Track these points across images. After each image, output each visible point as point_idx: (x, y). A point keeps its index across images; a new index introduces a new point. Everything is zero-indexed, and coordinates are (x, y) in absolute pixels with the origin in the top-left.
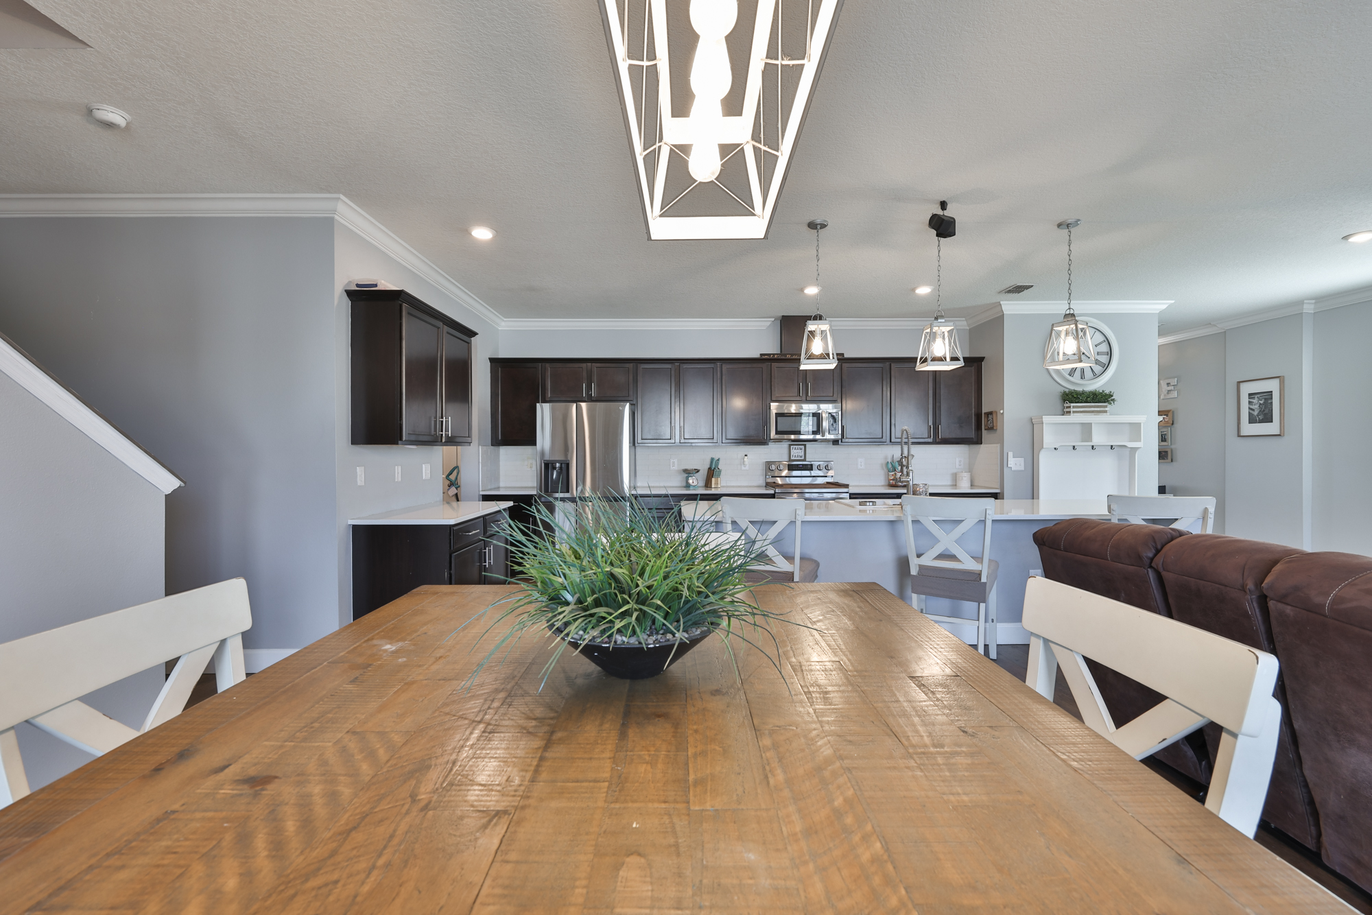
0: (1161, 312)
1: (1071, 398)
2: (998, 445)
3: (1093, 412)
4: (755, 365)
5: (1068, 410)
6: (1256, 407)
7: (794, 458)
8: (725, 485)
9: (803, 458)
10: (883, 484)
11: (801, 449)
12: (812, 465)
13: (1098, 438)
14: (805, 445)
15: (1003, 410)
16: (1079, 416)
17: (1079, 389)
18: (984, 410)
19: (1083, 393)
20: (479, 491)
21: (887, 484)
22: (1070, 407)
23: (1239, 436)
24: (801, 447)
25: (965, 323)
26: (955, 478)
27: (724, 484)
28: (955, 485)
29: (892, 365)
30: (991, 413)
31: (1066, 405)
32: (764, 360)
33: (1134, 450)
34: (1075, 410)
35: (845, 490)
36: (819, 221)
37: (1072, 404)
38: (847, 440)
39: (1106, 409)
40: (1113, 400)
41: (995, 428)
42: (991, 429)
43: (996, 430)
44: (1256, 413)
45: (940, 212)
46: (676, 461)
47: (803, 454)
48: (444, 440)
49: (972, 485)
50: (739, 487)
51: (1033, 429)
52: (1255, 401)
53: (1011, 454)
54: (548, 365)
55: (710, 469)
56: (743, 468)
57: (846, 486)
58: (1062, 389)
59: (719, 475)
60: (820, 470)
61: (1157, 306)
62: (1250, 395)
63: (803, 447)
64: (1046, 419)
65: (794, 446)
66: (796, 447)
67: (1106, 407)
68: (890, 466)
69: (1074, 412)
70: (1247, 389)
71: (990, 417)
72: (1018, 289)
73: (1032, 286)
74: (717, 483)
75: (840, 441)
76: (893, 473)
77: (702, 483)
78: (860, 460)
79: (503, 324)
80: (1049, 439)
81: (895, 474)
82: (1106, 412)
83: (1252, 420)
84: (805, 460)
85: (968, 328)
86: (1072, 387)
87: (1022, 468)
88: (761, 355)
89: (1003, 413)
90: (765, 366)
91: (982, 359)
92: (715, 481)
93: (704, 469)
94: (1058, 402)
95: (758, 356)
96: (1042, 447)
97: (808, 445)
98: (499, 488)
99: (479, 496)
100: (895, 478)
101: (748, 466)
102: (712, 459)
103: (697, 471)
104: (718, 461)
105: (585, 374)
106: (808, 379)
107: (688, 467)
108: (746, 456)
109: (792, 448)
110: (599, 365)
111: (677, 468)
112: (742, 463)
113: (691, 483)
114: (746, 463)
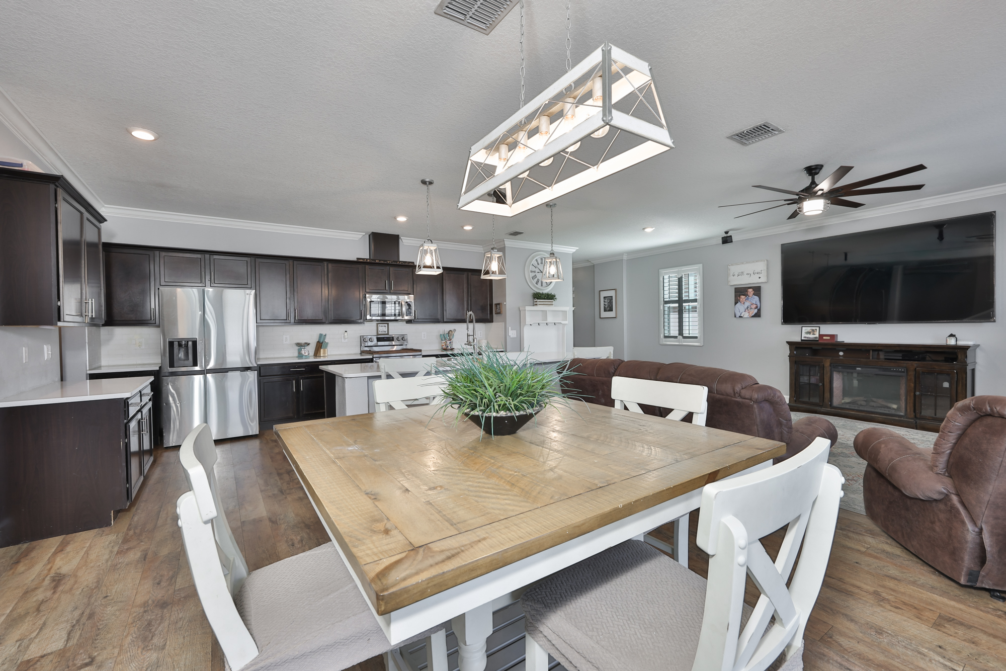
0: (574, 253)
1: (538, 296)
2: (503, 323)
3: (547, 304)
4: (351, 266)
5: (536, 303)
6: (606, 303)
7: (380, 333)
9: (387, 333)
10: (438, 348)
11: (385, 327)
12: (393, 337)
13: (550, 319)
14: (388, 324)
15: (506, 302)
16: (542, 307)
17: (541, 292)
18: (494, 302)
19: (543, 294)
20: (87, 370)
21: (440, 348)
22: (537, 302)
23: (600, 318)
24: (385, 325)
27: (330, 352)
29: (444, 272)
30: (499, 304)
31: (535, 300)
32: (359, 262)
33: (565, 325)
34: (540, 303)
35: (419, 353)
36: (427, 180)
37: (538, 300)
38: (418, 320)
39: (553, 303)
40: (556, 298)
41: (501, 312)
42: (499, 313)
43: (502, 314)
44: (606, 307)
47: (387, 330)
50: (340, 355)
51: (520, 313)
52: (606, 300)
53: (510, 328)
54: (164, 253)
55: (318, 342)
56: (345, 341)
57: (420, 351)
58: (533, 292)
59: (326, 347)
60: (399, 341)
61: (571, 250)
62: (604, 297)
63: (386, 325)
64: (528, 308)
66: (382, 325)
67: (552, 302)
68: (442, 336)
69: (539, 304)
70: (604, 294)
71: (498, 306)
72: (516, 234)
73: (523, 234)
74: (324, 353)
75: (413, 321)
76: (444, 341)
77: (311, 354)
78: (423, 333)
79: (104, 210)
80: (528, 320)
81: (446, 342)
82: (552, 305)
83: (605, 310)
84: (388, 334)
86: (538, 291)
87: (515, 336)
88: (358, 259)
89: (505, 305)
90: (360, 266)
92: (323, 351)
93: (314, 342)
94: (531, 298)
95: (355, 259)
96: (525, 324)
97: (390, 323)
98: (100, 367)
99: (87, 374)
100: (446, 345)
101: (347, 339)
102: (321, 335)
103: (307, 344)
104: (325, 336)
105: (203, 264)
106: (391, 278)
107: (300, 341)
108: (346, 332)
109: (379, 326)
110: (218, 257)
111: (289, 342)
112: (344, 338)
113: (303, 354)
114: (346, 337)
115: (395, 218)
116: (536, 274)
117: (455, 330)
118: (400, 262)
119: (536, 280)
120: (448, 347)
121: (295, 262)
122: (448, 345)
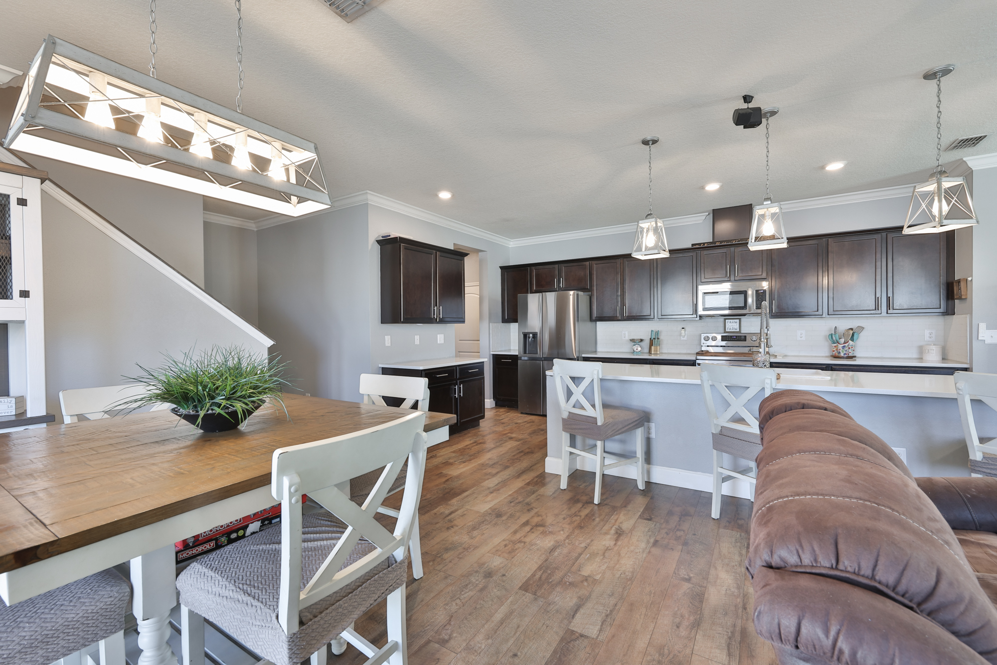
2: (969, 316)
4: (686, 255)
8: (666, 352)
9: (738, 330)
11: (736, 323)
14: (740, 319)
15: (972, 276)
18: (957, 277)
20: (490, 351)
24: (736, 320)
26: (921, 350)
27: (664, 351)
28: (921, 359)
29: (830, 240)
30: (960, 282)
32: (695, 249)
36: (649, 138)
42: (963, 298)
43: (966, 299)
45: (745, 106)
46: (627, 333)
47: (737, 327)
48: (438, 321)
49: (944, 359)
50: (679, 354)
53: (983, 326)
54: (533, 268)
55: (651, 339)
56: (682, 338)
59: (658, 344)
60: (754, 341)
63: (738, 320)
65: (729, 320)
66: (731, 320)
68: (833, 338)
71: (960, 285)
72: (968, 143)
73: (985, 136)
74: (658, 350)
77: (647, 350)
79: (511, 243)
81: (838, 345)
84: (740, 332)
88: (693, 245)
89: (972, 281)
90: (693, 254)
92: (655, 349)
93: (647, 338)
95: (690, 246)
97: (743, 319)
98: (510, 350)
99: (490, 354)
100: (837, 350)
101: (686, 337)
102: (652, 331)
103: (642, 340)
104: (657, 333)
105: (557, 272)
106: (736, 261)
107: (635, 338)
108: (683, 328)
109: (727, 322)
110: (566, 265)
111: (627, 338)
112: (680, 335)
113: (635, 350)
114: (683, 334)
115: (703, 188)
117: (861, 328)
120: (843, 353)
121: (625, 259)
122: (841, 351)
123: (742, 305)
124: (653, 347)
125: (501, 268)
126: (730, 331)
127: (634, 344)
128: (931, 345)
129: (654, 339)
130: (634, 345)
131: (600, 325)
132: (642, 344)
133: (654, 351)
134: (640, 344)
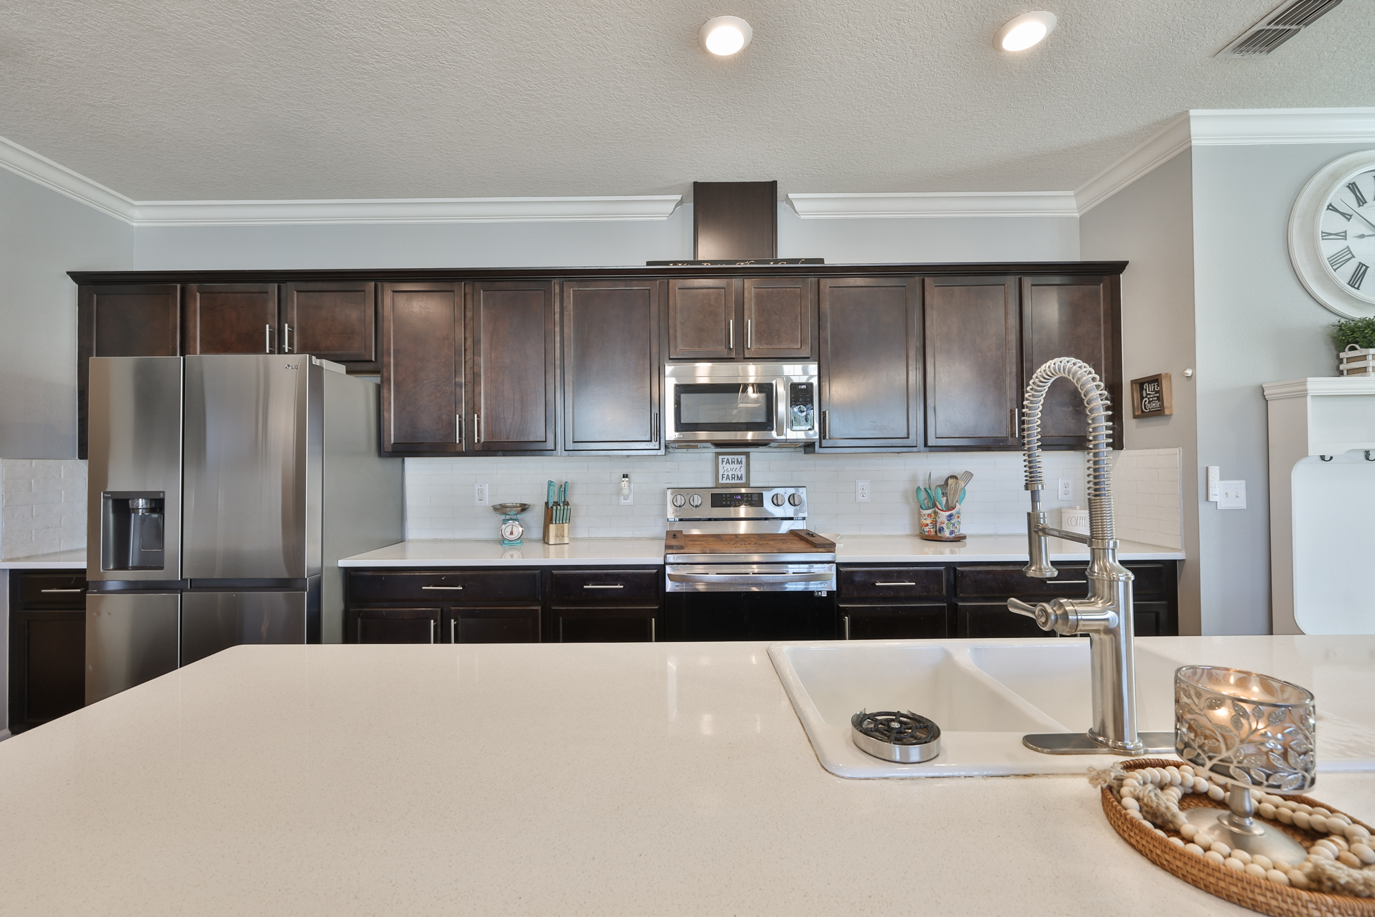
1: (1362, 336)
4: (634, 286)
5: (1358, 367)
7: (725, 481)
8: (585, 535)
9: (744, 481)
10: (908, 532)
11: (739, 462)
12: (761, 495)
14: (747, 455)
15: (1194, 367)
18: (1130, 375)
21: (917, 532)
22: (1364, 358)
24: (739, 457)
25: (1073, 203)
27: (581, 534)
29: (927, 280)
30: (1156, 380)
31: (1347, 357)
34: (1373, 364)
35: (827, 557)
37: (1368, 352)
38: (830, 443)
41: (1167, 412)
42: (1155, 414)
43: (1171, 415)
46: (486, 488)
47: (743, 472)
50: (614, 539)
51: (1267, 411)
53: (1215, 472)
54: (193, 286)
55: (547, 504)
56: (623, 501)
57: (829, 546)
58: (1334, 320)
59: (566, 518)
60: (778, 505)
63: (743, 458)
64: (1313, 386)
65: (726, 457)
66: (730, 457)
68: (923, 495)
69: (1372, 368)
71: (1149, 389)
74: (560, 535)
75: (817, 445)
76: (929, 511)
77: (537, 533)
78: (860, 484)
79: (137, 213)
80: (1316, 434)
81: (936, 513)
84: (747, 485)
85: (1077, 215)
86: (1357, 314)
87: (1242, 503)
88: (649, 263)
90: (655, 285)
91: (1121, 266)
92: (557, 530)
93: (537, 501)
94: (1325, 354)
95: (643, 265)
96: (1301, 451)
97: (755, 453)
100: (934, 523)
101: (631, 497)
102: (550, 483)
103: (524, 508)
104: (564, 488)
105: (273, 306)
106: (746, 313)
107: (509, 501)
108: (625, 476)
109: (720, 461)
110: (303, 286)
111: (488, 502)
112: (619, 492)
113: (507, 535)
114: (626, 491)
116: (1352, 243)
117: (969, 475)
118: (777, 261)
119: (1350, 268)
120: (941, 530)
121: (477, 284)
122: (944, 526)
123: (762, 419)
124: (552, 528)
125: (80, 278)
126: (728, 481)
127: (503, 517)
128: (1075, 508)
129: (556, 504)
130: (505, 521)
131: (414, 466)
132: (525, 516)
133: (557, 536)
134: (519, 517)
